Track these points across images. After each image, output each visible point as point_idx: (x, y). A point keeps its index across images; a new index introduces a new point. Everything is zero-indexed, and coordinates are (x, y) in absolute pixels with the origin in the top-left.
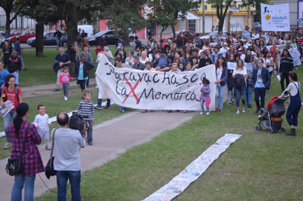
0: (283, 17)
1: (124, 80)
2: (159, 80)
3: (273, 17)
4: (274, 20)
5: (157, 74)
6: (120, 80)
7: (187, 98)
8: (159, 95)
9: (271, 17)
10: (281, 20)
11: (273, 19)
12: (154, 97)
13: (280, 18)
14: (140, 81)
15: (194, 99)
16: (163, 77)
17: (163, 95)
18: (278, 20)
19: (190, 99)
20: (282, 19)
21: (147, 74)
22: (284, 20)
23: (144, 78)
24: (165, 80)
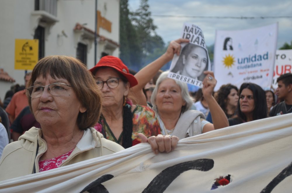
0: (261, 57)
3: (238, 60)
4: (243, 65)
9: (236, 60)
10: (257, 62)
11: (239, 63)
13: (254, 59)
18: (251, 63)
20: (258, 60)
22: (263, 62)
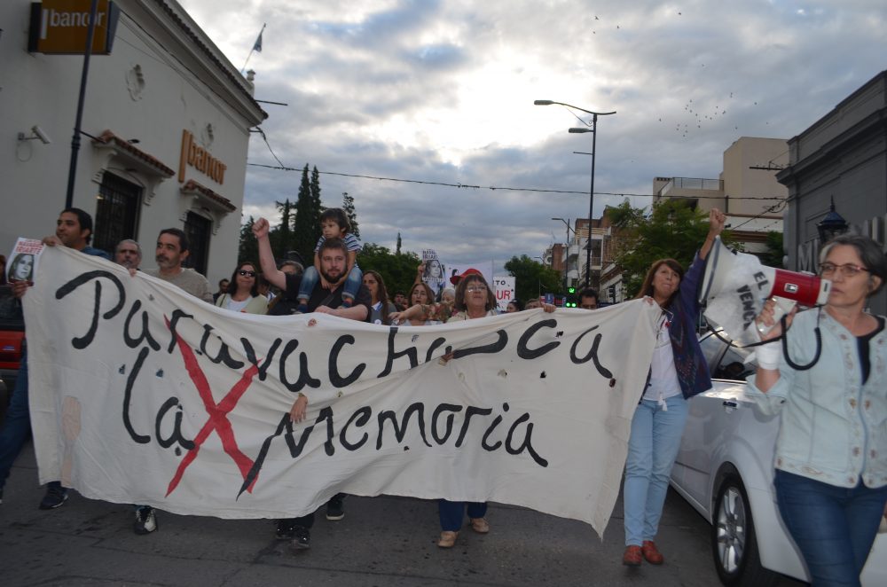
1: (171, 350)
2: (361, 368)
5: (348, 339)
6: (151, 350)
7: (491, 442)
8: (361, 423)
12: (336, 442)
14: (256, 377)
15: (520, 451)
16: (386, 349)
17: (382, 417)
19: (503, 446)
21: (293, 345)
23: (278, 365)
24: (395, 361)
